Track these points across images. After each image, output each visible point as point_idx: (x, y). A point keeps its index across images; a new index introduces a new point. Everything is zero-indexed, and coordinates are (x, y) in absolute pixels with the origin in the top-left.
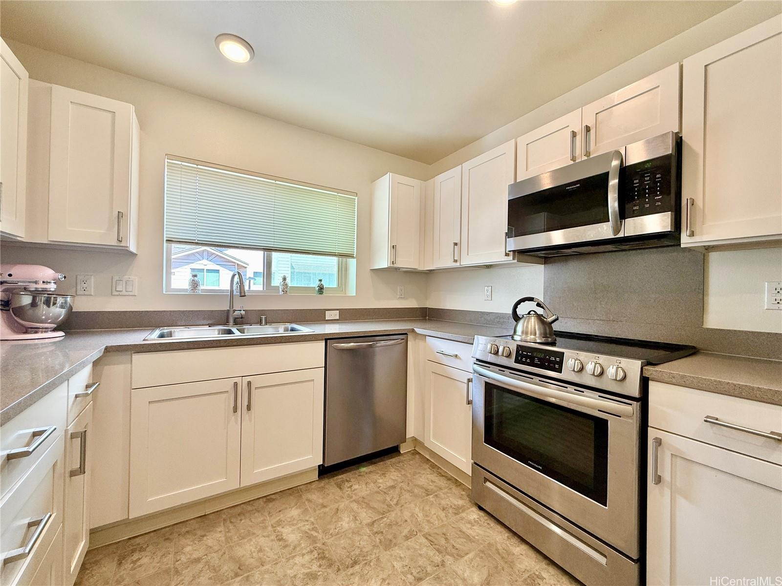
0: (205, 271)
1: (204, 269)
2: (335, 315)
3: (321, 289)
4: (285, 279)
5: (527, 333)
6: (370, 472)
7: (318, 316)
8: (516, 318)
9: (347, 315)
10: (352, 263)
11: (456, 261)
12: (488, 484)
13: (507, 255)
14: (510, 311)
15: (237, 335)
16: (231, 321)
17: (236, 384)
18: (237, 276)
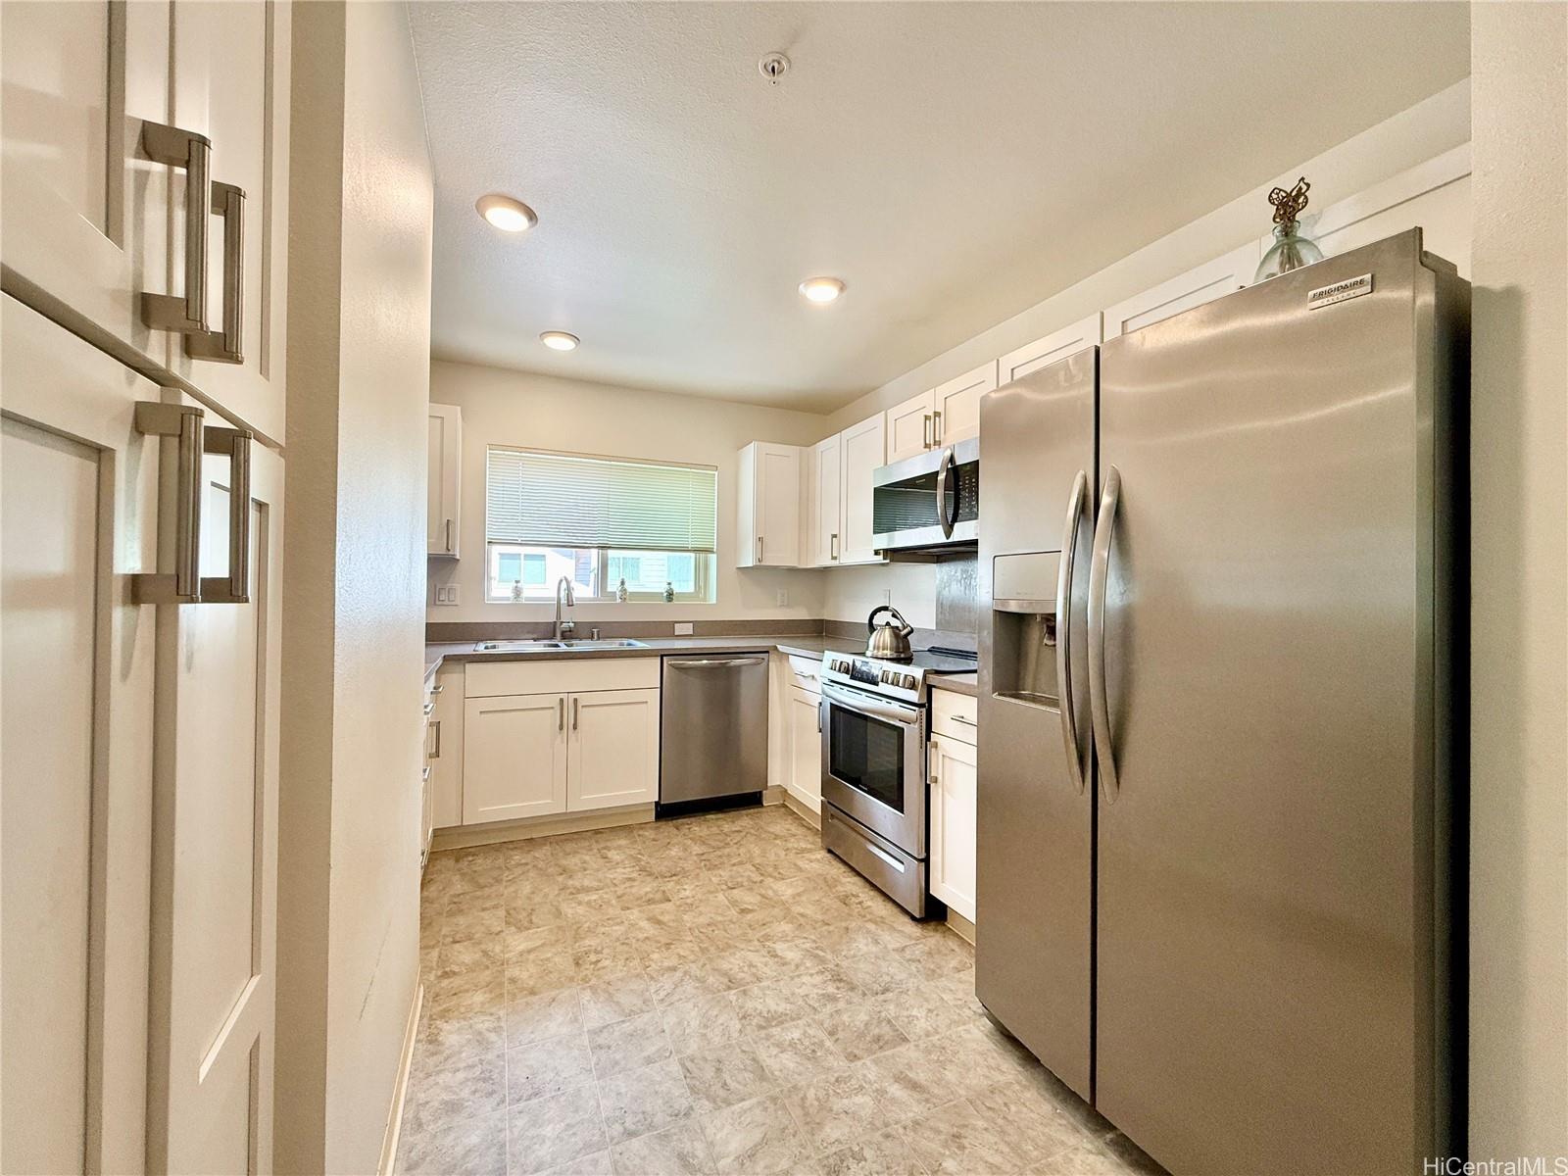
0: (522, 557)
1: (520, 555)
2: (688, 629)
3: (670, 595)
4: (623, 583)
5: (878, 649)
6: (717, 819)
7: (666, 629)
8: (872, 628)
9: (703, 629)
10: (713, 558)
11: (834, 558)
12: (836, 821)
13: (877, 553)
14: (867, 622)
15: (563, 648)
16: (558, 635)
17: (562, 700)
18: (564, 582)
